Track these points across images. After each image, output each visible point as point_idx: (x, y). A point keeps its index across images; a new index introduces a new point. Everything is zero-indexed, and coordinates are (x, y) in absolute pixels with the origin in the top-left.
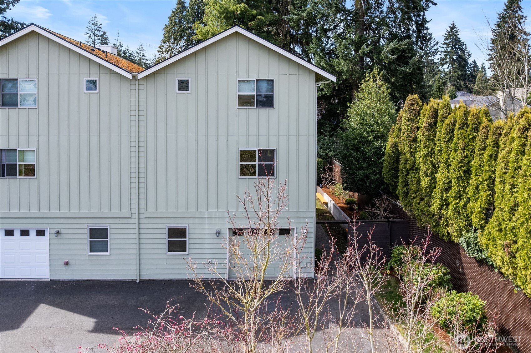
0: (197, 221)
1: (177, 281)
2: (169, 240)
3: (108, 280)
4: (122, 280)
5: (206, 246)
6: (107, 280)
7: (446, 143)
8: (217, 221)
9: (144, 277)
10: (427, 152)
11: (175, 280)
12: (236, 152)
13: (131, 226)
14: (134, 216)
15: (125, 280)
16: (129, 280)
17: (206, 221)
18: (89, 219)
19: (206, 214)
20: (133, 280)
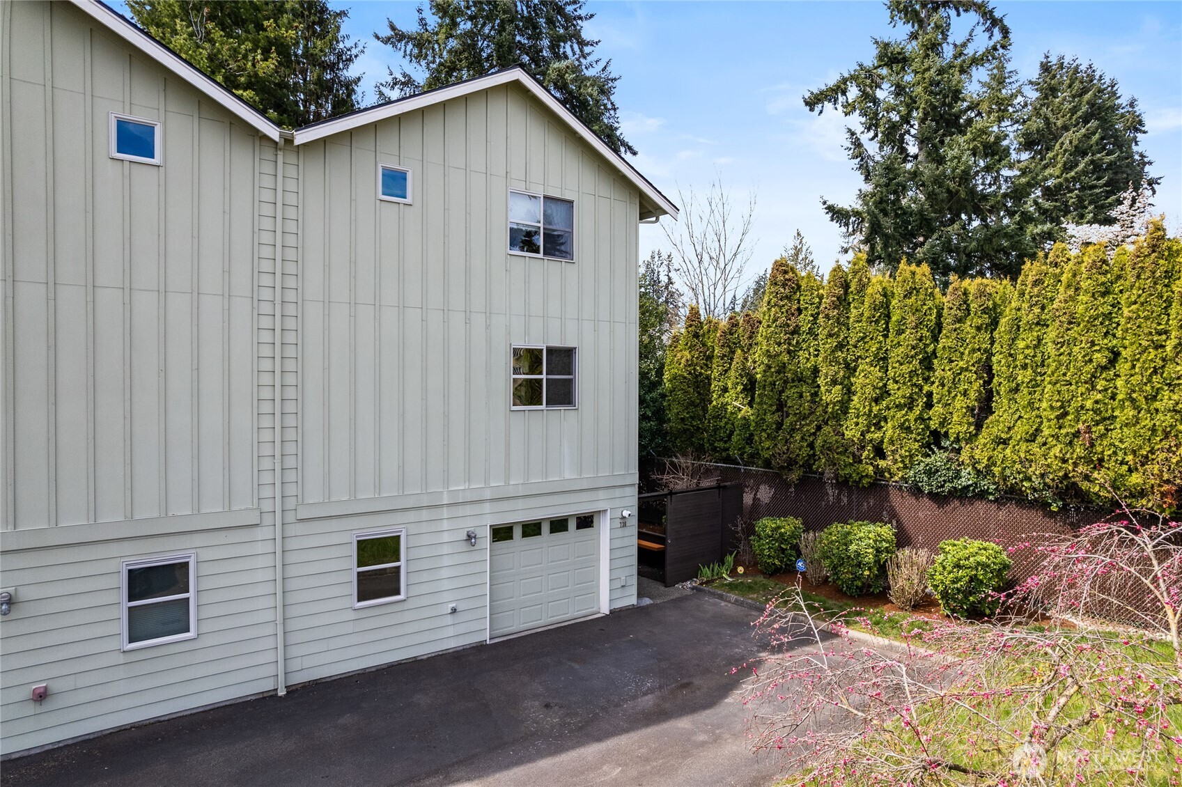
0: (425, 515)
1: (388, 667)
2: (358, 573)
3: (189, 712)
4: (233, 702)
5: (445, 573)
6: (185, 714)
7: (873, 324)
8: (469, 510)
9: (298, 679)
10: (835, 344)
11: (374, 669)
12: (506, 352)
13: (259, 548)
14: (268, 519)
15: (241, 701)
16: (253, 698)
17: (445, 513)
18: (126, 544)
19: (445, 495)
20: (265, 695)
